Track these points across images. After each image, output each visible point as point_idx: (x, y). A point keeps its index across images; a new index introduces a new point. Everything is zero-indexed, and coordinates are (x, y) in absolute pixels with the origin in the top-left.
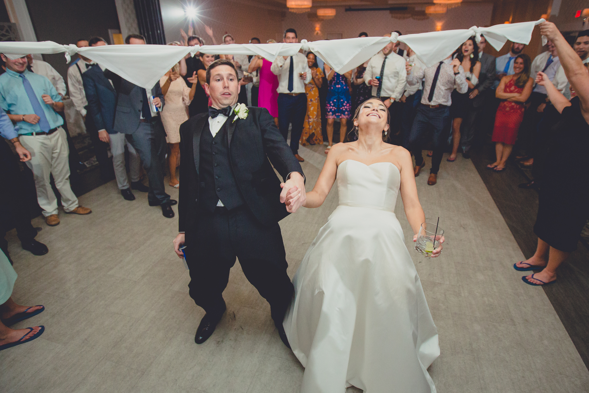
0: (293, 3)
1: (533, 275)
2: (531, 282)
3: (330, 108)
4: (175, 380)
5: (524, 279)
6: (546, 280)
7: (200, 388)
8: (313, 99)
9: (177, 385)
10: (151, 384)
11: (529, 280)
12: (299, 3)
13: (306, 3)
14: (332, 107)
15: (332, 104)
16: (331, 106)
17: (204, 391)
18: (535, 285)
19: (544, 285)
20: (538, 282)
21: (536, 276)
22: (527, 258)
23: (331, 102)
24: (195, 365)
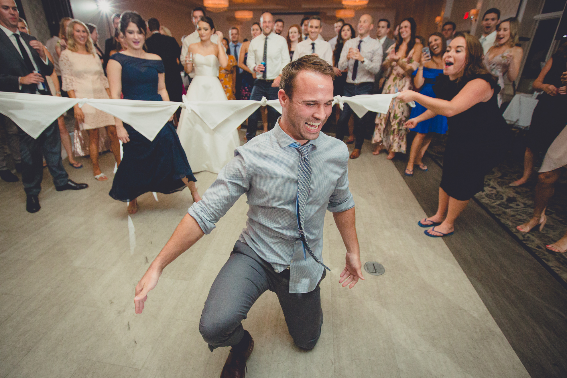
0: (210, 2)
1: (433, 229)
2: (432, 234)
3: (245, 93)
4: (67, 354)
5: (427, 233)
6: (445, 232)
7: (94, 359)
8: (228, 86)
9: (69, 358)
10: (37, 360)
11: (430, 233)
12: (217, 2)
13: (222, 2)
14: (247, 93)
15: (247, 90)
16: (246, 91)
17: (99, 361)
18: (436, 236)
19: (444, 236)
20: (438, 234)
21: (437, 228)
22: (429, 216)
23: (246, 88)
24: (91, 337)
